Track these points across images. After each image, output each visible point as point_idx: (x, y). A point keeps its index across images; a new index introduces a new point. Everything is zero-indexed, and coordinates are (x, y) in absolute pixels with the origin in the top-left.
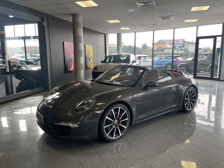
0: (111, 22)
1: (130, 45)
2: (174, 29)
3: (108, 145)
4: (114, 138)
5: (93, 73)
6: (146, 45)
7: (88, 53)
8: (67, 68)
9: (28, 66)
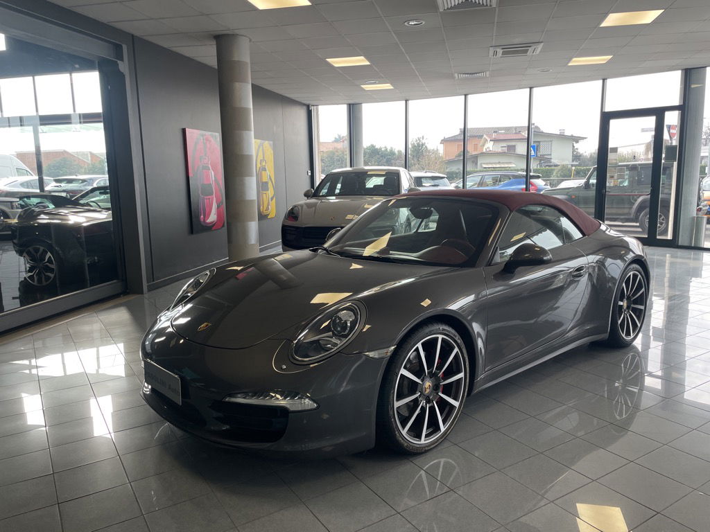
0: (338, 62)
1: (373, 146)
2: (531, 88)
3: (406, 467)
4: (423, 441)
5: (285, 229)
6: (423, 145)
7: (259, 165)
8: (198, 217)
9: (63, 211)
